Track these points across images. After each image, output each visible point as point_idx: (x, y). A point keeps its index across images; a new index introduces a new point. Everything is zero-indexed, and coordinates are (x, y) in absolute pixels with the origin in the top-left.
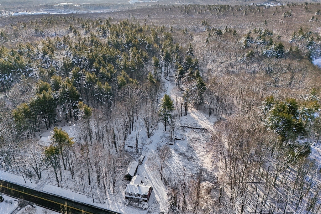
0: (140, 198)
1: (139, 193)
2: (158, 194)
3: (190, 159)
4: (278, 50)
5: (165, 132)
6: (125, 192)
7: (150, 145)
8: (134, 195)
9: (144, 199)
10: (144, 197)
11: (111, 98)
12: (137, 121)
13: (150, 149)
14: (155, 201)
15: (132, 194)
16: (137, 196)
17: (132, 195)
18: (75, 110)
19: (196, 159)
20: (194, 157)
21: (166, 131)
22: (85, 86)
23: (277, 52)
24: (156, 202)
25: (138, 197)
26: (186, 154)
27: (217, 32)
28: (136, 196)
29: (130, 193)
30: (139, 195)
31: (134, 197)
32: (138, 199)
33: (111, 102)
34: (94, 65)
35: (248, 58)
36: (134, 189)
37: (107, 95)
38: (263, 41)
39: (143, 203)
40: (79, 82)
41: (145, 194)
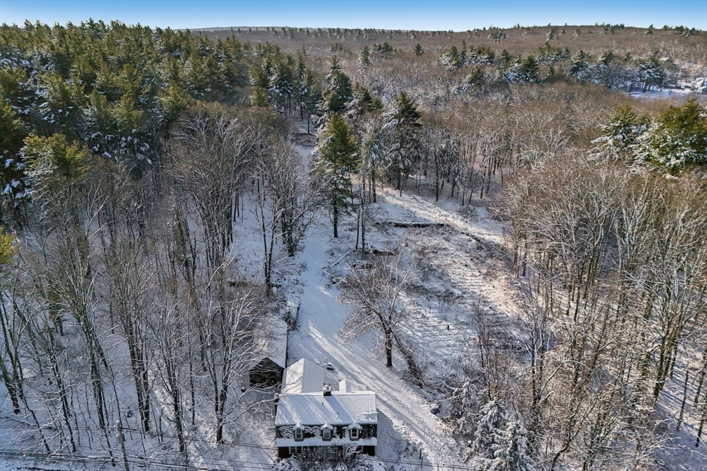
0: (345, 441)
1: (339, 421)
2: (400, 416)
3: (448, 297)
4: (528, 71)
5: (336, 239)
6: (278, 427)
7: (302, 273)
8: (318, 433)
9: (362, 442)
10: (360, 436)
11: (143, 149)
12: (237, 219)
13: (306, 283)
14: (404, 445)
15: (310, 430)
16: (333, 436)
17: (308, 435)
18: (15, 184)
19: (465, 296)
20: (457, 292)
21: (336, 236)
22: (46, 118)
23: (527, 77)
24: (410, 448)
25: (337, 441)
26: (426, 285)
27: (379, 50)
28: (327, 436)
29: (299, 430)
30: (340, 430)
31: (317, 441)
32: (340, 448)
33: (144, 161)
34: (76, 66)
35: (473, 84)
36: (314, 409)
37: (129, 138)
38: (488, 58)
39: (367, 462)
40: (26, 112)
41: (365, 421)
